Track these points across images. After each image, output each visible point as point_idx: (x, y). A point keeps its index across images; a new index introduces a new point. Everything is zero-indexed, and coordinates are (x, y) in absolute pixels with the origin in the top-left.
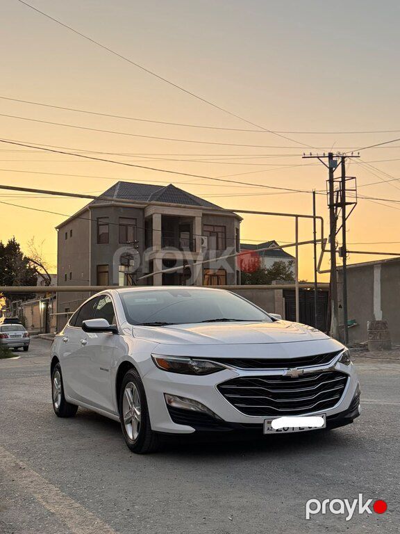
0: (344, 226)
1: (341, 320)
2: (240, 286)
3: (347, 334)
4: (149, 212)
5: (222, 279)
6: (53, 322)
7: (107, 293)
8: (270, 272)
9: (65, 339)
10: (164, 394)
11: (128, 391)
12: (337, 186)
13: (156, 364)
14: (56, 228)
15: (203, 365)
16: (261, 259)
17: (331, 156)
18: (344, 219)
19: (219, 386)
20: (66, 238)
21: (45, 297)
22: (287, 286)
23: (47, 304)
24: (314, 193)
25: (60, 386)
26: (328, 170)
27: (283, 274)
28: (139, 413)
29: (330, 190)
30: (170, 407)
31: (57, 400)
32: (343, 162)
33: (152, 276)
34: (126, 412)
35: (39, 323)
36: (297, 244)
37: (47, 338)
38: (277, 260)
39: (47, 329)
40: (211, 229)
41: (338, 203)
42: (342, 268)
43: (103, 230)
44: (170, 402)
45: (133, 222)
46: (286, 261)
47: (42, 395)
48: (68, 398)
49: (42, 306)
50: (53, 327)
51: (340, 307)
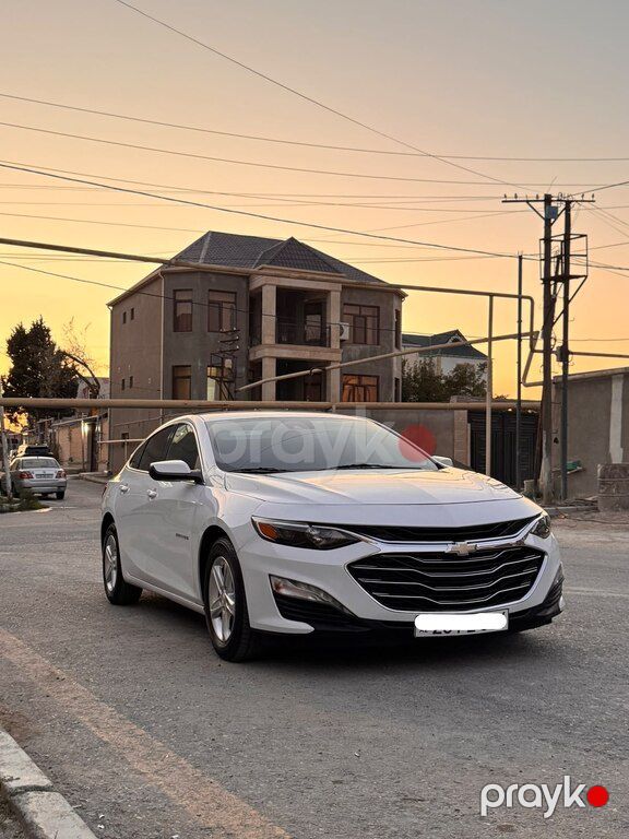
0: (565, 312)
1: (557, 461)
2: (401, 404)
3: (565, 485)
4: (257, 282)
5: (372, 391)
6: (103, 454)
7: (187, 419)
8: (449, 381)
9: (124, 488)
10: (270, 575)
11: (216, 570)
12: (556, 247)
13: (258, 531)
14: (109, 305)
15: (328, 535)
16: (435, 359)
17: (548, 199)
18: (567, 302)
19: (350, 567)
20: (125, 322)
21: (90, 415)
22: (474, 404)
23: (93, 426)
24: (520, 258)
25: (115, 558)
26: (543, 222)
27: (468, 384)
28: (232, 603)
29: (545, 254)
30: (277, 596)
31: (110, 579)
32: (568, 209)
33: (260, 386)
34: (213, 600)
35: (81, 455)
36: (490, 340)
37: (93, 478)
38: (462, 361)
39: (93, 465)
40: (355, 311)
41: (558, 275)
42: (561, 379)
43: (183, 309)
44: (278, 587)
45: (231, 298)
46: (476, 363)
47: (87, 569)
48: (127, 576)
49: (85, 428)
50: (103, 462)
51: (556, 441)
